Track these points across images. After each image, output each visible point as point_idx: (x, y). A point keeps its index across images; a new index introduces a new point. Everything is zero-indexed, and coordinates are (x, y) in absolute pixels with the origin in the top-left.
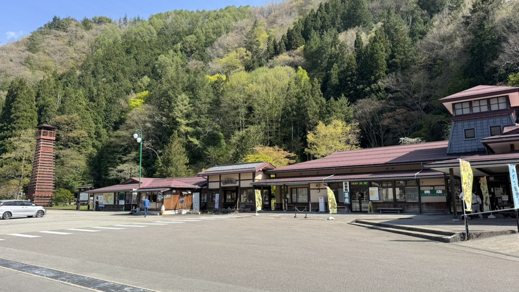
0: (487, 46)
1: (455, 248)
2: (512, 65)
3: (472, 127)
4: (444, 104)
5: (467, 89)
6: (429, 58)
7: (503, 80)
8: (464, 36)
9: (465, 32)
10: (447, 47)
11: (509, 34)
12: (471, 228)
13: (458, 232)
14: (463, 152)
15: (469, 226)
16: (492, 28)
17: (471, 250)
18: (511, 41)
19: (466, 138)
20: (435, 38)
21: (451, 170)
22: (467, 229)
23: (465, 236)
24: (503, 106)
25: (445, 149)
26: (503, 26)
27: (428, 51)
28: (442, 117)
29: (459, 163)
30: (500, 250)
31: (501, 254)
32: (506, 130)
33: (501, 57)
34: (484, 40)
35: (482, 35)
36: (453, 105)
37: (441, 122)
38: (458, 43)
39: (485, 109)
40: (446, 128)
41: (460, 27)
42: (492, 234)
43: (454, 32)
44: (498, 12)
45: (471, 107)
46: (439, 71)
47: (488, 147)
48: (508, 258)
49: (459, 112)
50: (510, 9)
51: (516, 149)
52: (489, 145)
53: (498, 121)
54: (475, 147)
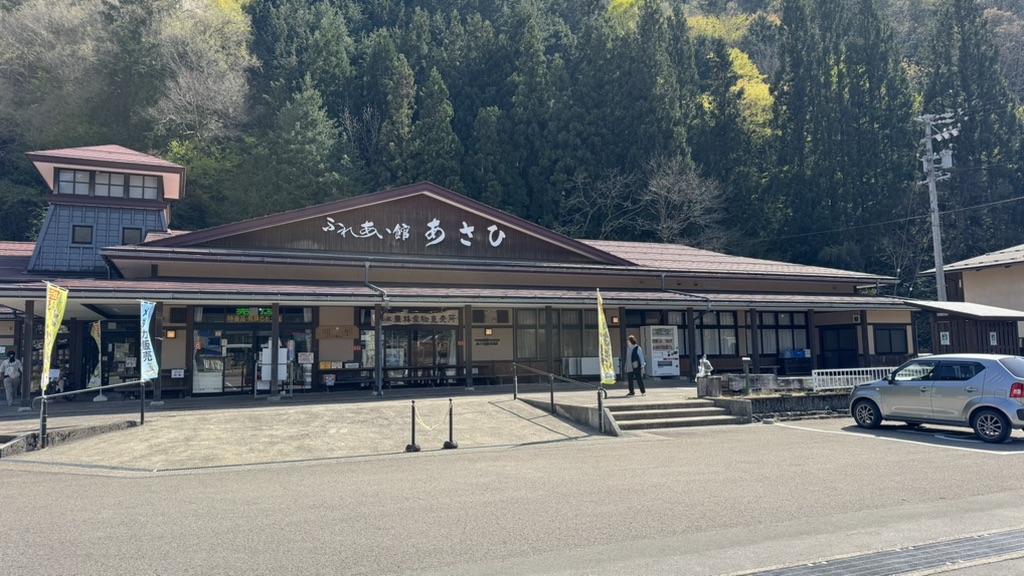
0: (140, 75)
1: (11, 467)
2: (178, 125)
3: (89, 222)
4: (36, 164)
5: (93, 145)
6: (19, 57)
7: (160, 146)
8: (99, 39)
9: (103, 34)
10: (62, 50)
11: (180, 68)
12: (51, 422)
13: (22, 434)
14: (64, 269)
15: (48, 420)
16: (154, 46)
17: (43, 468)
18: (181, 80)
19: (74, 242)
20: (38, 21)
21: (30, 305)
22: (44, 427)
23: (36, 442)
24: (150, 194)
25: (25, 260)
26: (173, 50)
27: (20, 42)
28: (30, 192)
29: (45, 290)
30: (102, 460)
31: (102, 467)
32: (150, 238)
33: (162, 103)
34: (136, 63)
35: (134, 51)
36: (57, 171)
37: (28, 203)
38: (87, 48)
39: (118, 192)
40: (38, 217)
41: (96, 20)
42: (93, 431)
43: (83, 25)
44: (167, 20)
45: (92, 183)
46: (39, 94)
47: (113, 266)
48: (115, 473)
49: (67, 189)
50: (189, 23)
51: (159, 274)
52: (115, 261)
53: (138, 220)
54: (91, 264)
